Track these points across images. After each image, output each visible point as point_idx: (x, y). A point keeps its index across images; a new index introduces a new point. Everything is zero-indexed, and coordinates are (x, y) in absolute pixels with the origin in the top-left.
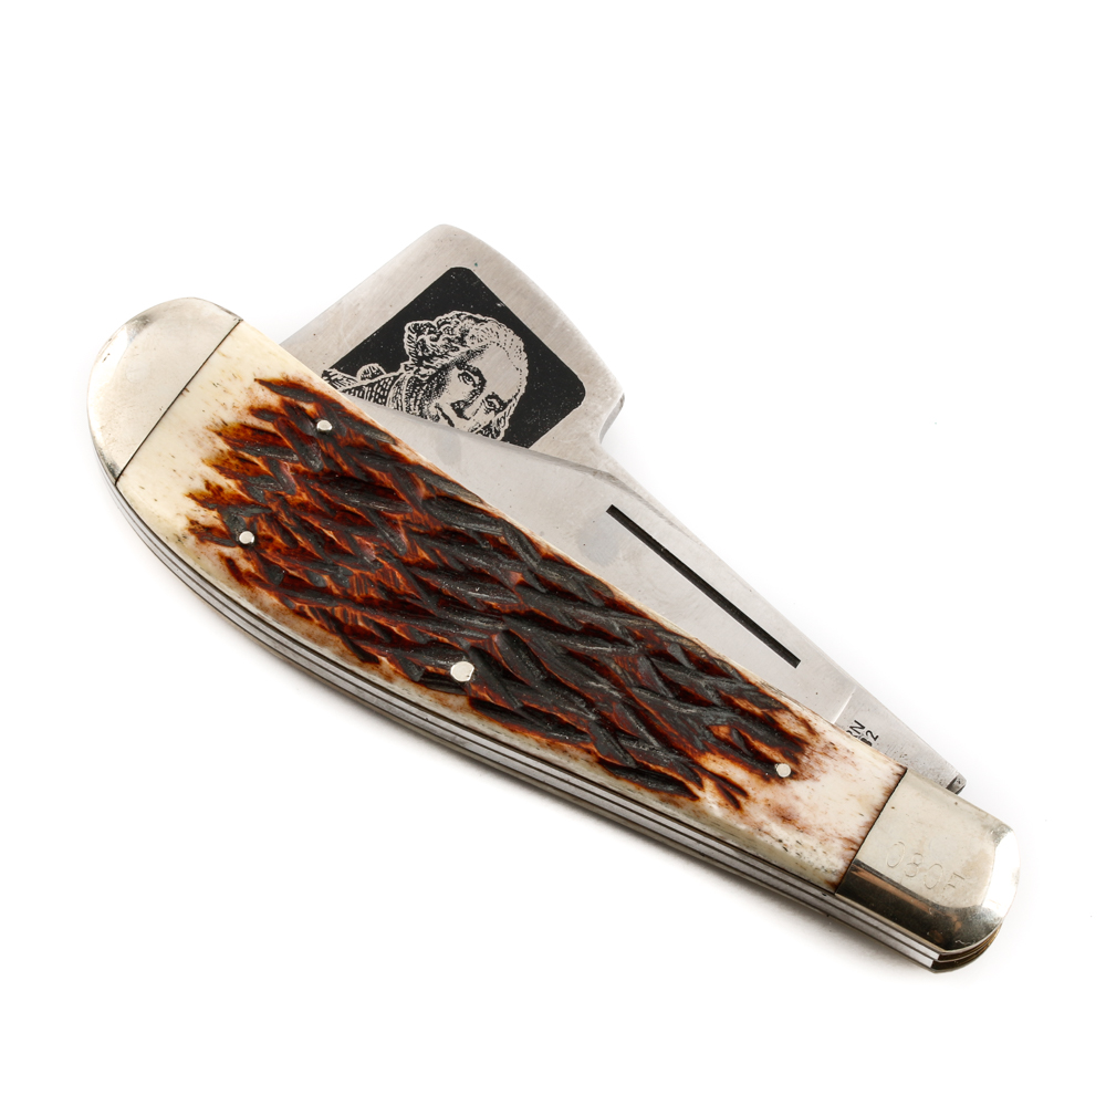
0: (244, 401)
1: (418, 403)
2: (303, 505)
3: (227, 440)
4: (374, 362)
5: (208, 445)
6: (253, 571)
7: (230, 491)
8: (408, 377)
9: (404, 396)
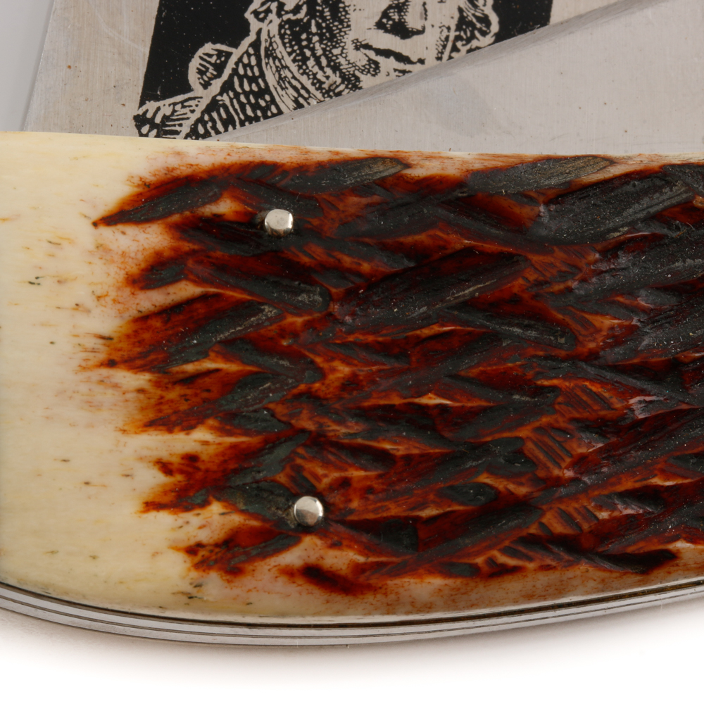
0: (108, 276)
1: (324, 61)
2: (351, 383)
3: (131, 363)
4: (202, 45)
5: (109, 396)
6: (361, 559)
7: (211, 450)
8: (274, 29)
9: (294, 68)
